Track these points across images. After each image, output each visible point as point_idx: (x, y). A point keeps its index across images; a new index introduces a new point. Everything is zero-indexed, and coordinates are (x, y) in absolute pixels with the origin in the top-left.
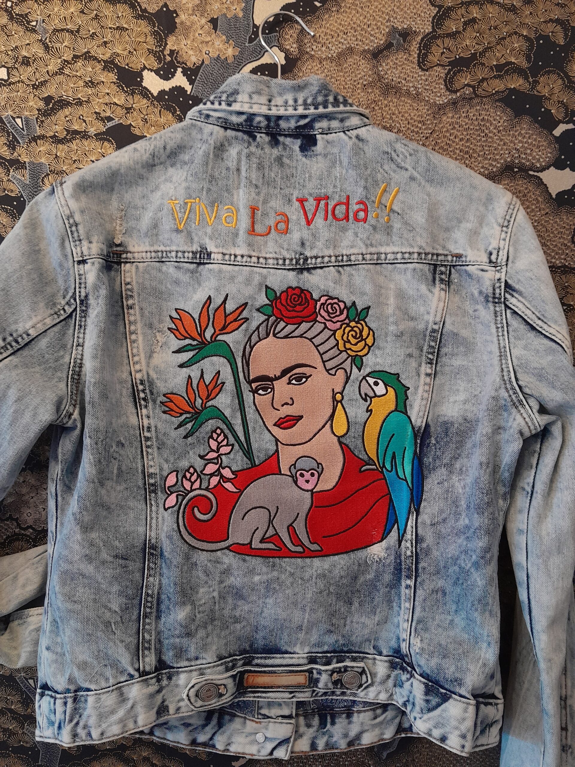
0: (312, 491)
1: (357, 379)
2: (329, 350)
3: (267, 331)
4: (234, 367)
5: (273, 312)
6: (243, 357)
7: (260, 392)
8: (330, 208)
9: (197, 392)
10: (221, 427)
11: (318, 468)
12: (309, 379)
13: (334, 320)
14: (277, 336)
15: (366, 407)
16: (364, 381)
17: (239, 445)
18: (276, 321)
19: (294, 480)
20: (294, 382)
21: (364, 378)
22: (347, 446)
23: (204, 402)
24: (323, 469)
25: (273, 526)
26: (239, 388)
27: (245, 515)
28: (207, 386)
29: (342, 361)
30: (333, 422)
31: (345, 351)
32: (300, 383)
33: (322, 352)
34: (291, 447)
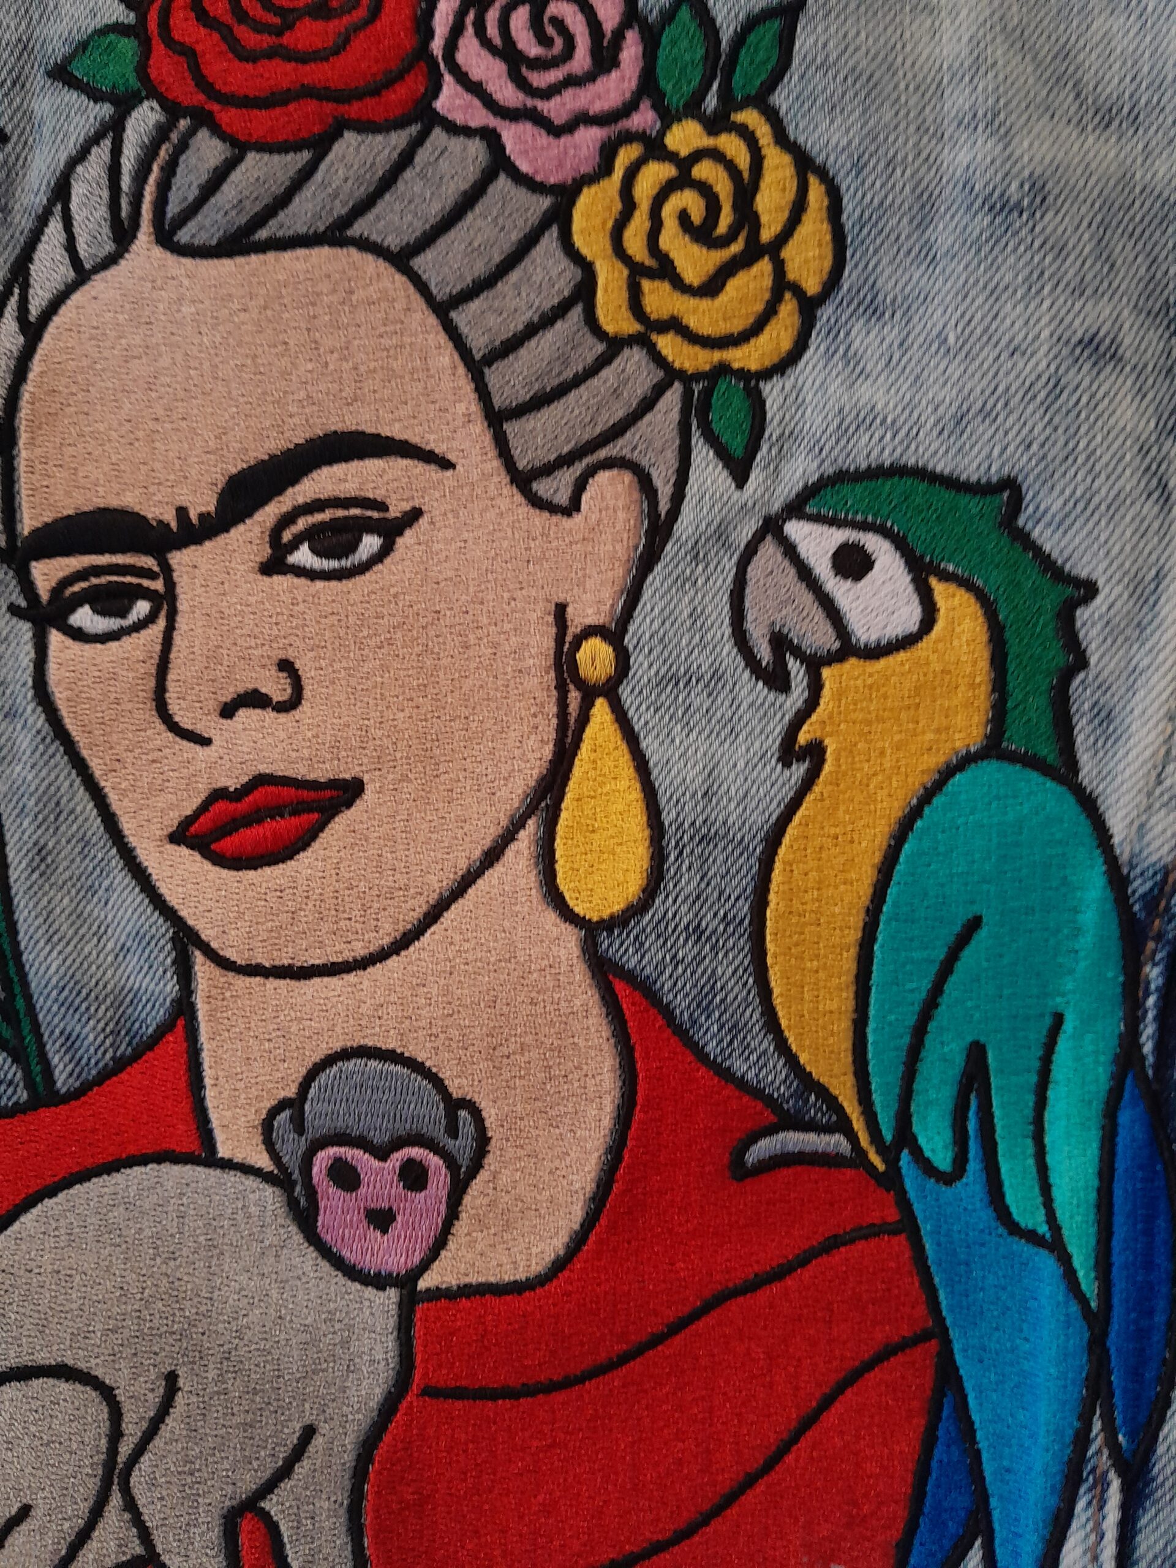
0: (406, 1282)
1: (721, 534)
2: (531, 331)
3: (114, 205)
5: (142, 69)
7: (84, 617)
11: (453, 1131)
12: (407, 540)
13: (557, 108)
14: (183, 236)
15: (777, 729)
16: (769, 549)
18: (162, 133)
19: (292, 1202)
20: (303, 556)
21: (772, 527)
22: (646, 989)
24: (483, 1140)
25: (131, 1505)
29: (619, 413)
30: (556, 824)
31: (642, 341)
32: (347, 563)
33: (479, 344)
34: (272, 983)
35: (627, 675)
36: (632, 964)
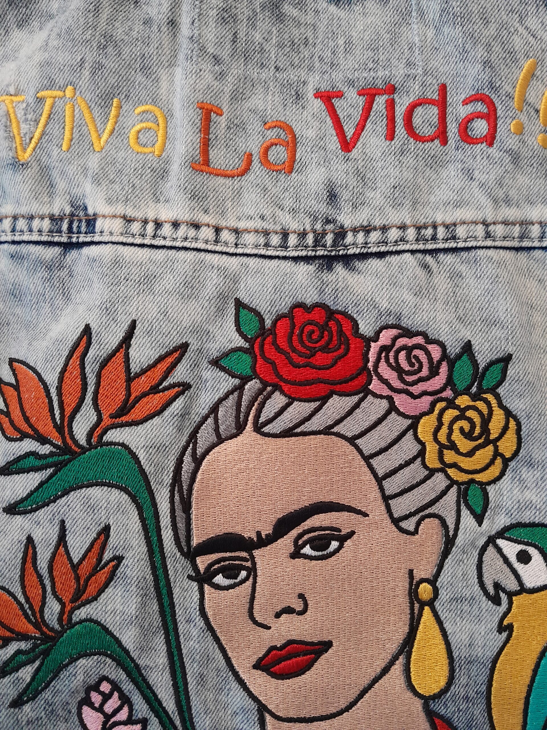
1: (473, 544)
2: (401, 467)
3: (237, 417)
4: (148, 514)
5: (253, 368)
6: (173, 486)
7: (219, 579)
8: (400, 111)
9: (47, 582)
10: (112, 676)
12: (348, 543)
13: (415, 390)
14: (266, 429)
15: (497, 620)
16: (491, 549)
17: (161, 722)
18: (260, 392)
20: (307, 550)
21: (491, 540)
22: (447, 722)
23: (68, 608)
26: (160, 572)
28: (75, 567)
29: (433, 496)
30: (410, 658)
31: (442, 470)
32: (325, 553)
33: (381, 473)
35: (437, 598)
36: (442, 713)
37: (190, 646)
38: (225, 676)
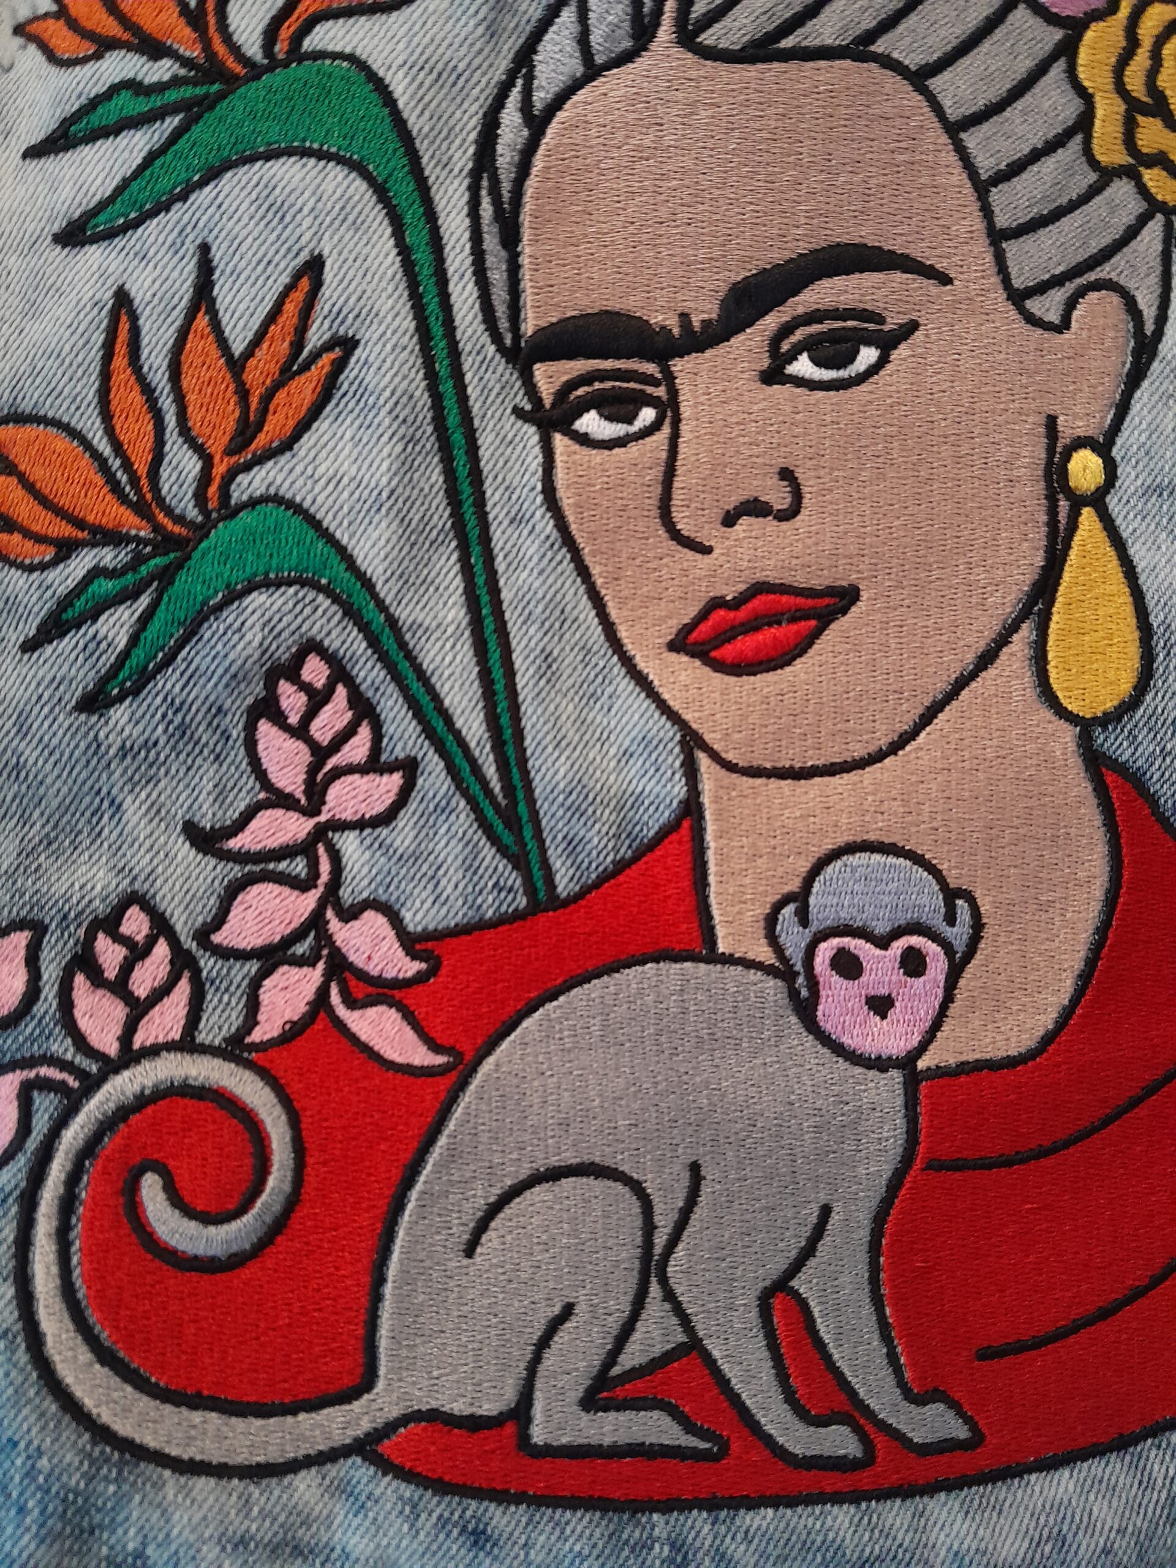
0: (907, 1063)
2: (1035, 156)
3: (637, 2)
4: (416, 236)
6: (475, 175)
7: (591, 423)
9: (168, 405)
10: (333, 642)
11: (951, 919)
12: (902, 352)
17: (451, 769)
19: (793, 993)
20: (803, 366)
22: (1135, 780)
23: (220, 469)
24: (978, 926)
25: (670, 1296)
26: (447, 387)
27: (482, 1226)
28: (236, 366)
29: (1105, 240)
30: (1048, 627)
31: (1131, 173)
32: (843, 374)
33: (986, 165)
34: (774, 783)
35: (1113, 486)
36: (1124, 758)
37: (520, 582)
38: (601, 664)
